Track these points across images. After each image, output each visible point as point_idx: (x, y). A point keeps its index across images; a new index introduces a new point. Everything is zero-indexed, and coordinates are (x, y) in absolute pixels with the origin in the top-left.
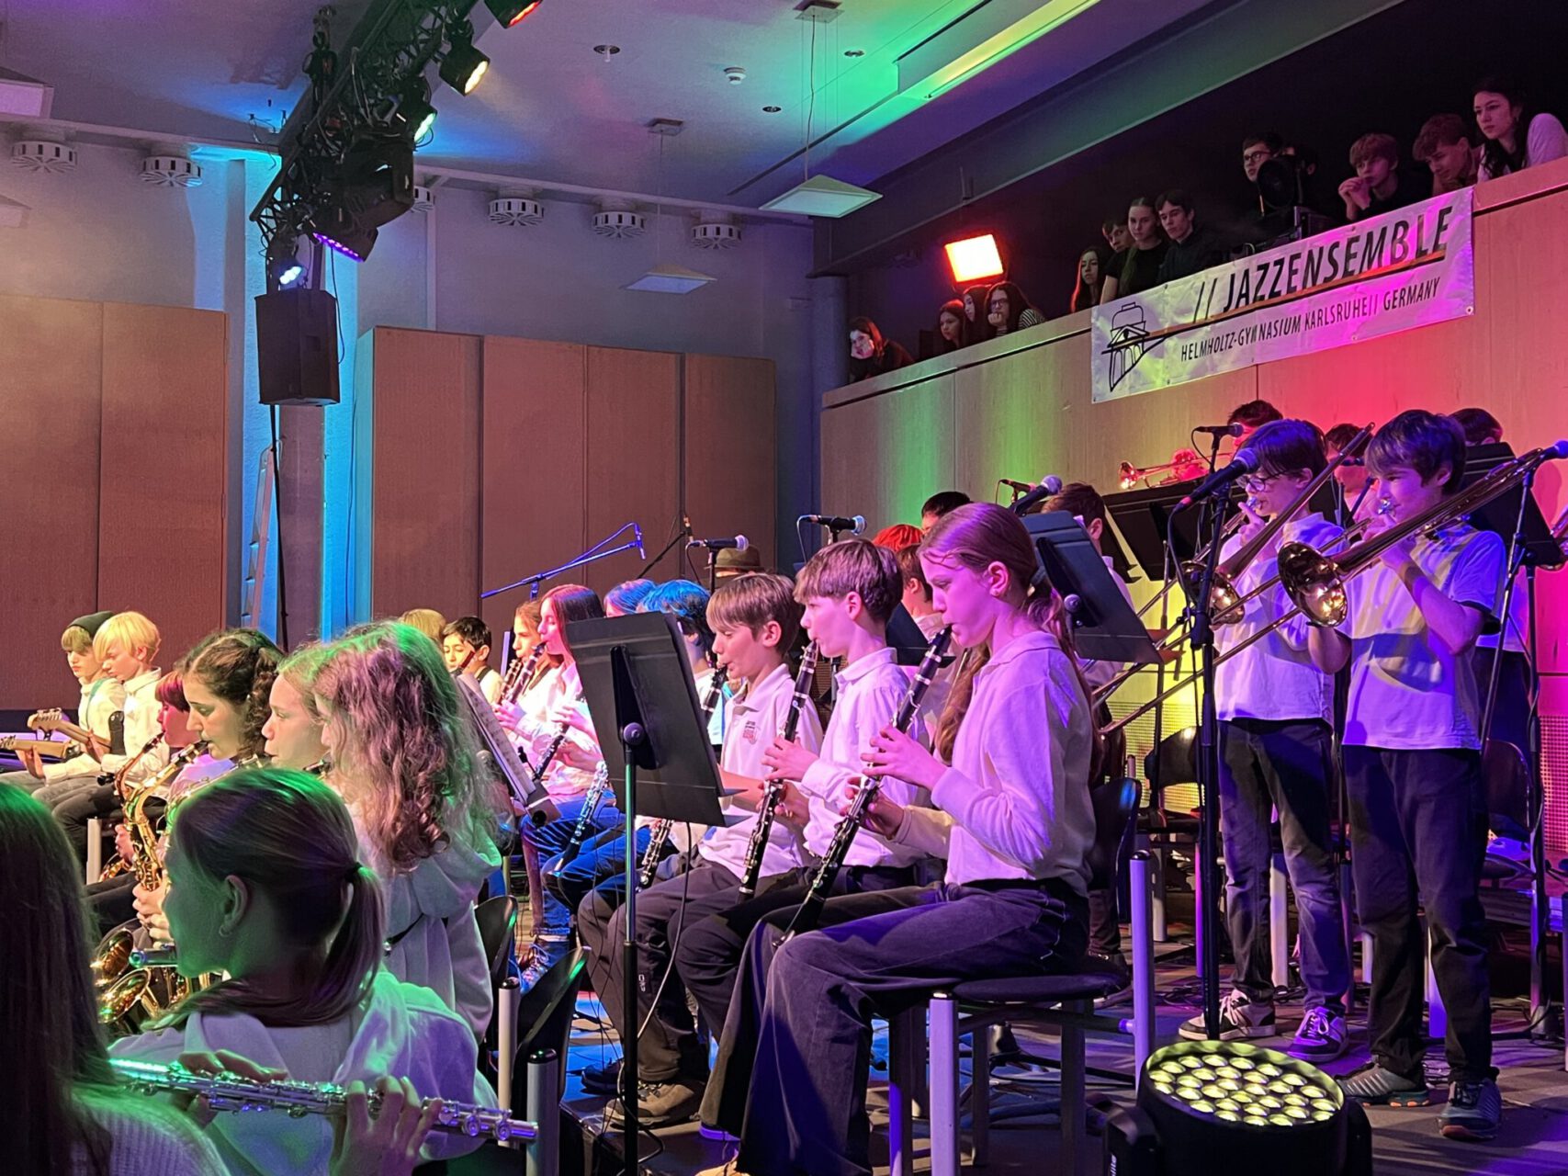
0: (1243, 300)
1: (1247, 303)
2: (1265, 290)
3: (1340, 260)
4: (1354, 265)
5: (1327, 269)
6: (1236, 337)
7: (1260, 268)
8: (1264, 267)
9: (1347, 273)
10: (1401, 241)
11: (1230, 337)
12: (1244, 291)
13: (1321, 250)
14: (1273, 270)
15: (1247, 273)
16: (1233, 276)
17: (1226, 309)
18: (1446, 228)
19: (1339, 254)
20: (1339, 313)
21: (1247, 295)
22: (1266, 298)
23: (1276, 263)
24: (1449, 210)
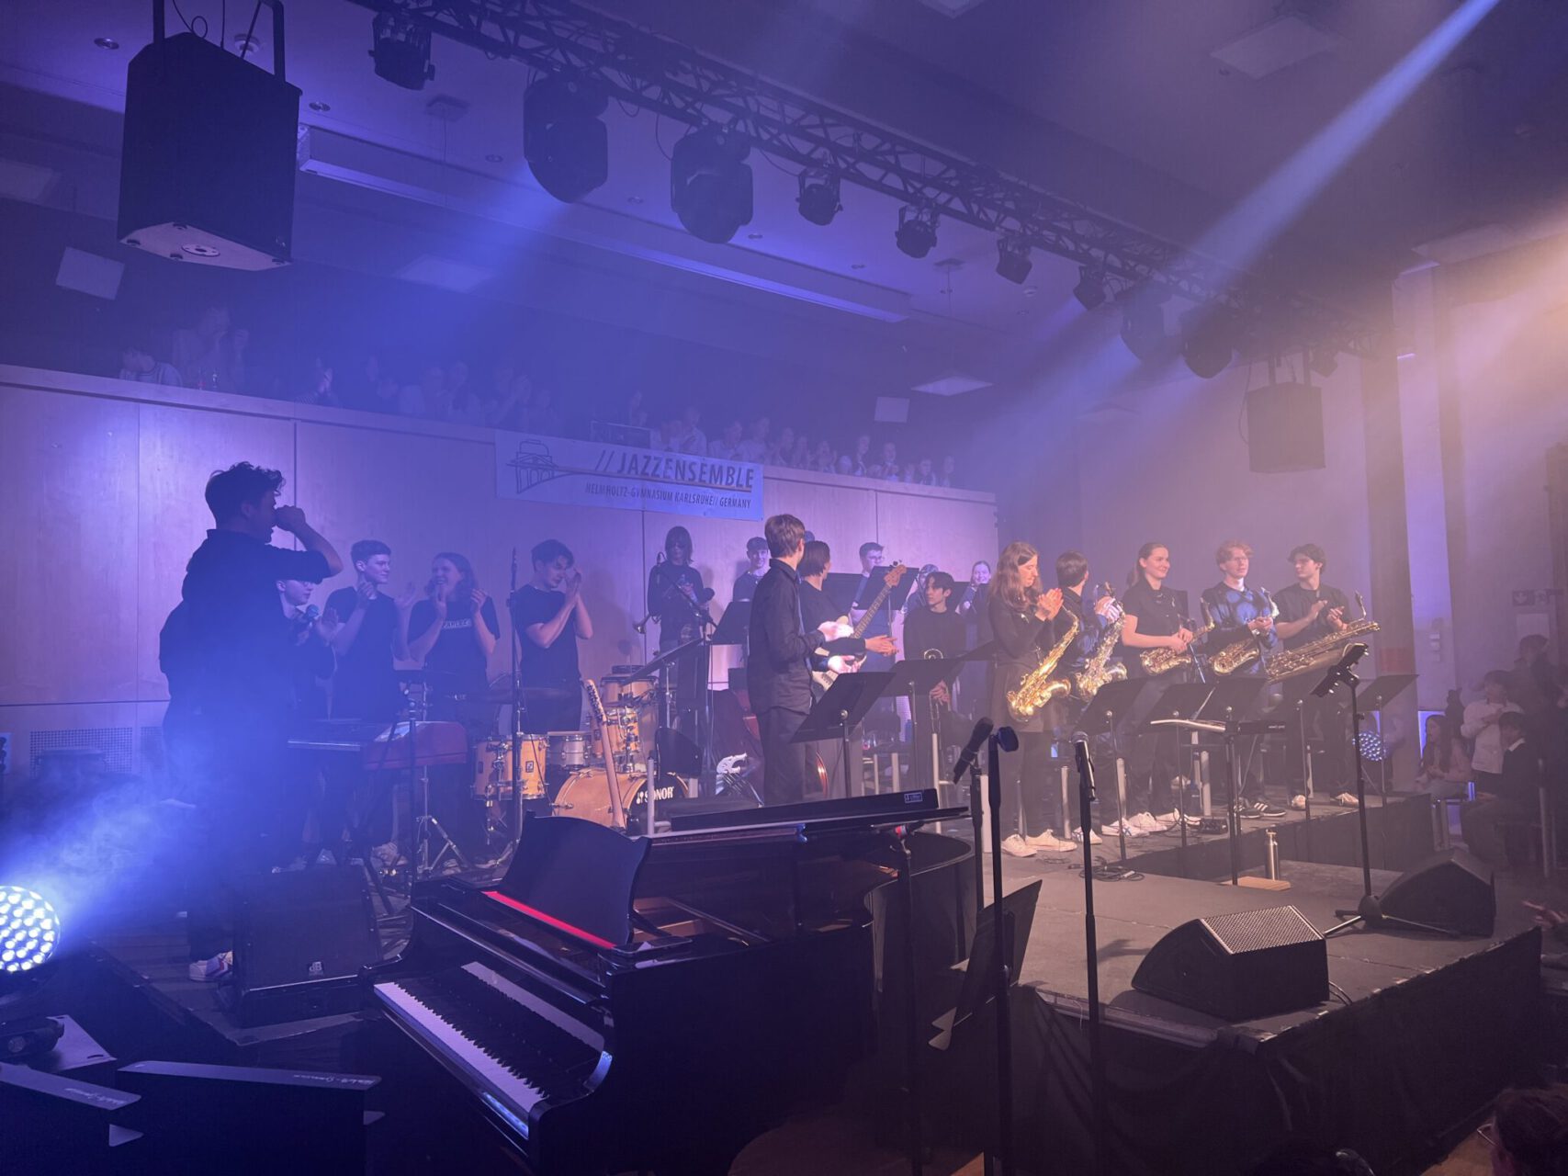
0: (633, 472)
1: (637, 473)
2: (650, 470)
3: (698, 473)
4: (704, 477)
5: (688, 475)
6: (630, 490)
7: (645, 457)
8: (648, 458)
9: (700, 480)
10: (731, 476)
11: (624, 490)
12: (634, 465)
13: (684, 462)
14: (653, 463)
15: (635, 457)
16: (624, 455)
17: (620, 472)
18: (752, 478)
19: (697, 469)
20: (698, 499)
21: (636, 468)
22: (650, 474)
23: (655, 459)
24: (752, 471)
